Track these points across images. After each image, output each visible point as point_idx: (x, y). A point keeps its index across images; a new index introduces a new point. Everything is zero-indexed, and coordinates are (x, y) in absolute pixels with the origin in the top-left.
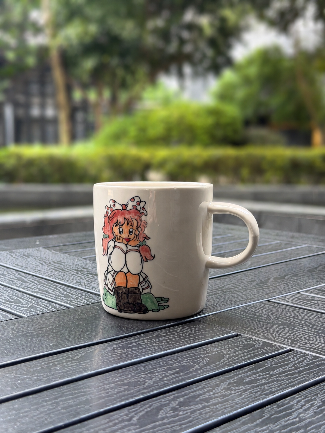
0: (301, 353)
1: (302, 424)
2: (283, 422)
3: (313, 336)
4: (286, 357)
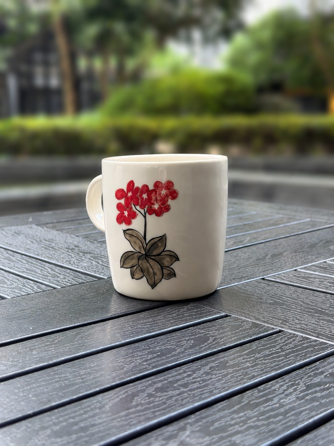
0: (290, 334)
1: (282, 410)
2: (262, 408)
3: (305, 315)
4: (274, 339)
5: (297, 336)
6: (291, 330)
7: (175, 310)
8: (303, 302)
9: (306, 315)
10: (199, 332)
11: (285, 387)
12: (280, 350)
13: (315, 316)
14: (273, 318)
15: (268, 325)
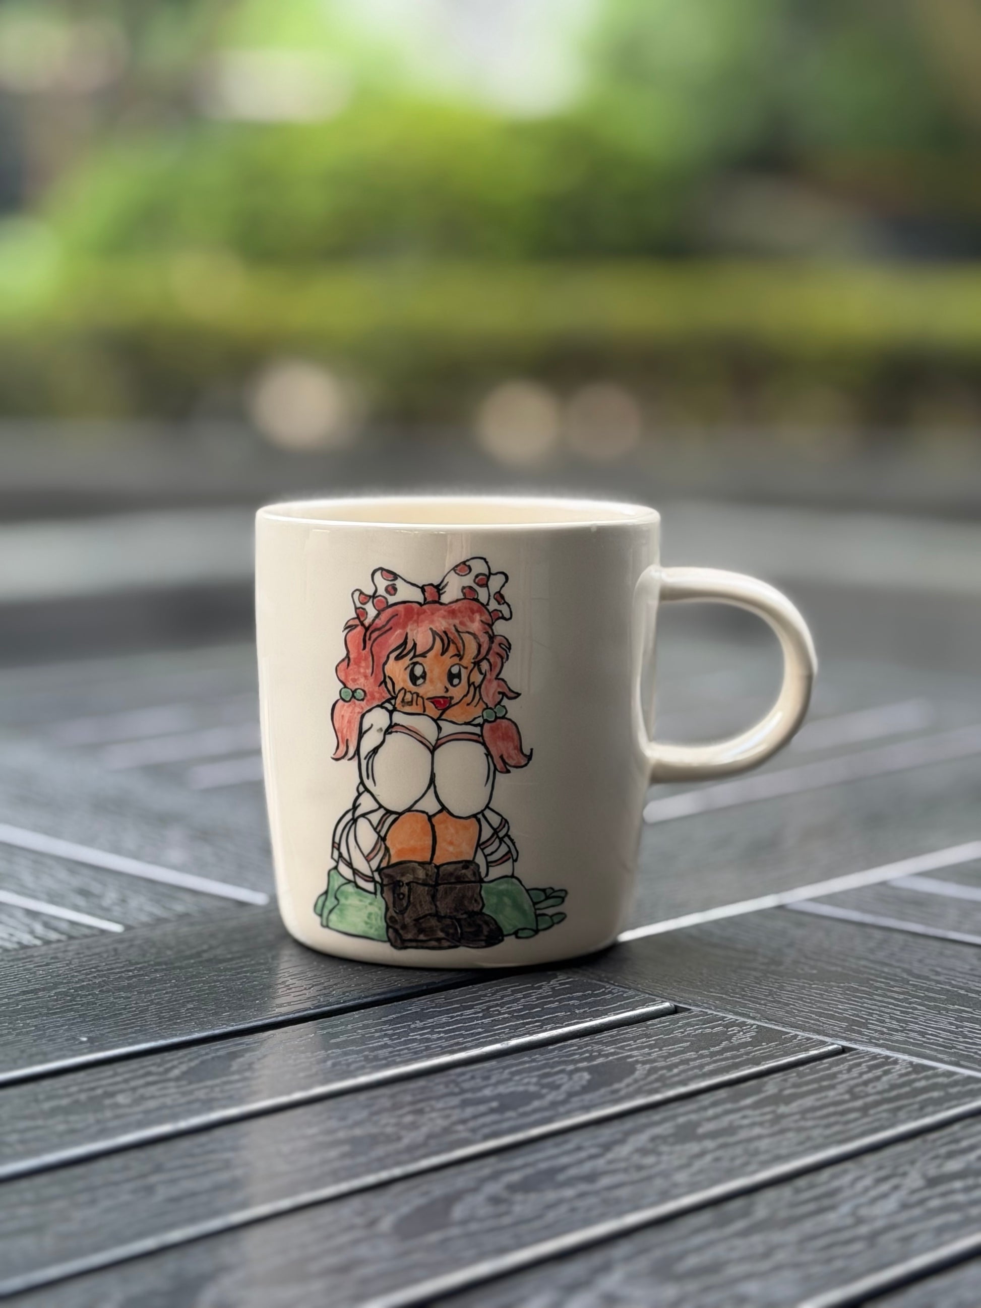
0: (875, 1057)
1: (864, 1230)
2: (808, 1226)
3: (916, 1009)
4: (829, 1068)
5: (896, 1062)
6: (877, 1045)
7: (514, 992)
8: (910, 973)
9: (919, 1007)
10: (600, 1051)
11: (868, 1181)
12: (847, 1097)
13: (947, 1010)
14: (820, 1015)
15: (807, 1035)
